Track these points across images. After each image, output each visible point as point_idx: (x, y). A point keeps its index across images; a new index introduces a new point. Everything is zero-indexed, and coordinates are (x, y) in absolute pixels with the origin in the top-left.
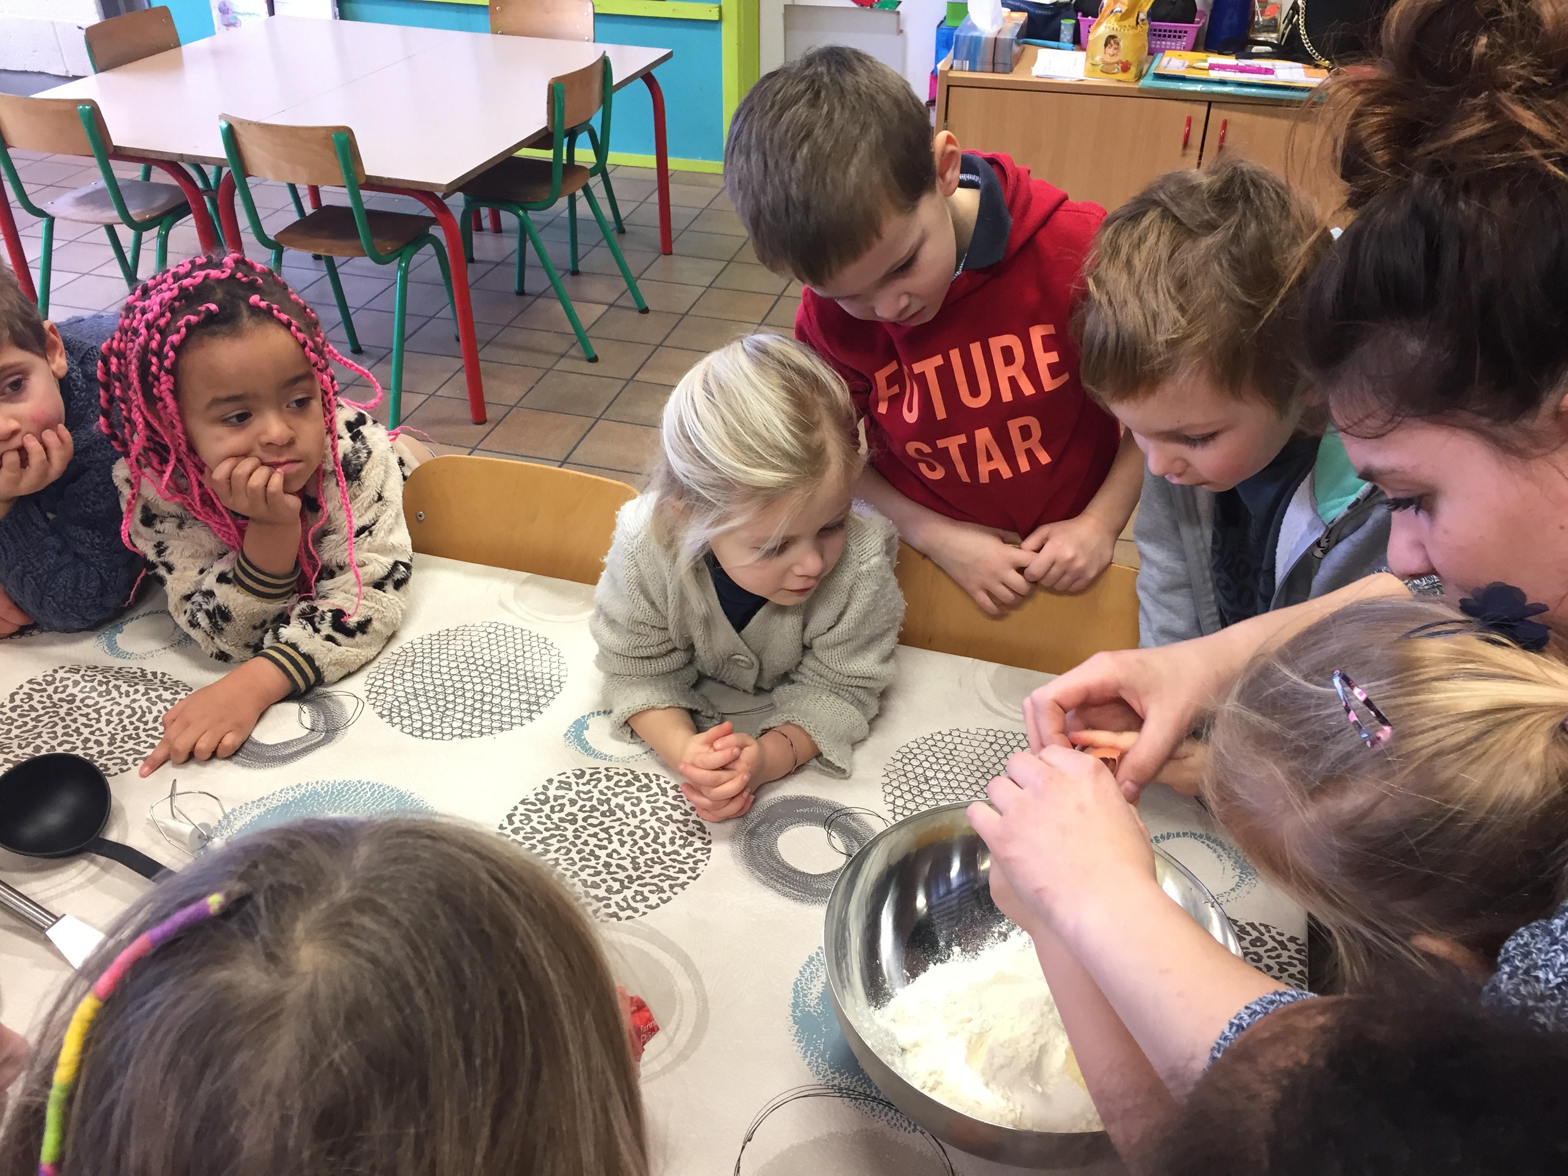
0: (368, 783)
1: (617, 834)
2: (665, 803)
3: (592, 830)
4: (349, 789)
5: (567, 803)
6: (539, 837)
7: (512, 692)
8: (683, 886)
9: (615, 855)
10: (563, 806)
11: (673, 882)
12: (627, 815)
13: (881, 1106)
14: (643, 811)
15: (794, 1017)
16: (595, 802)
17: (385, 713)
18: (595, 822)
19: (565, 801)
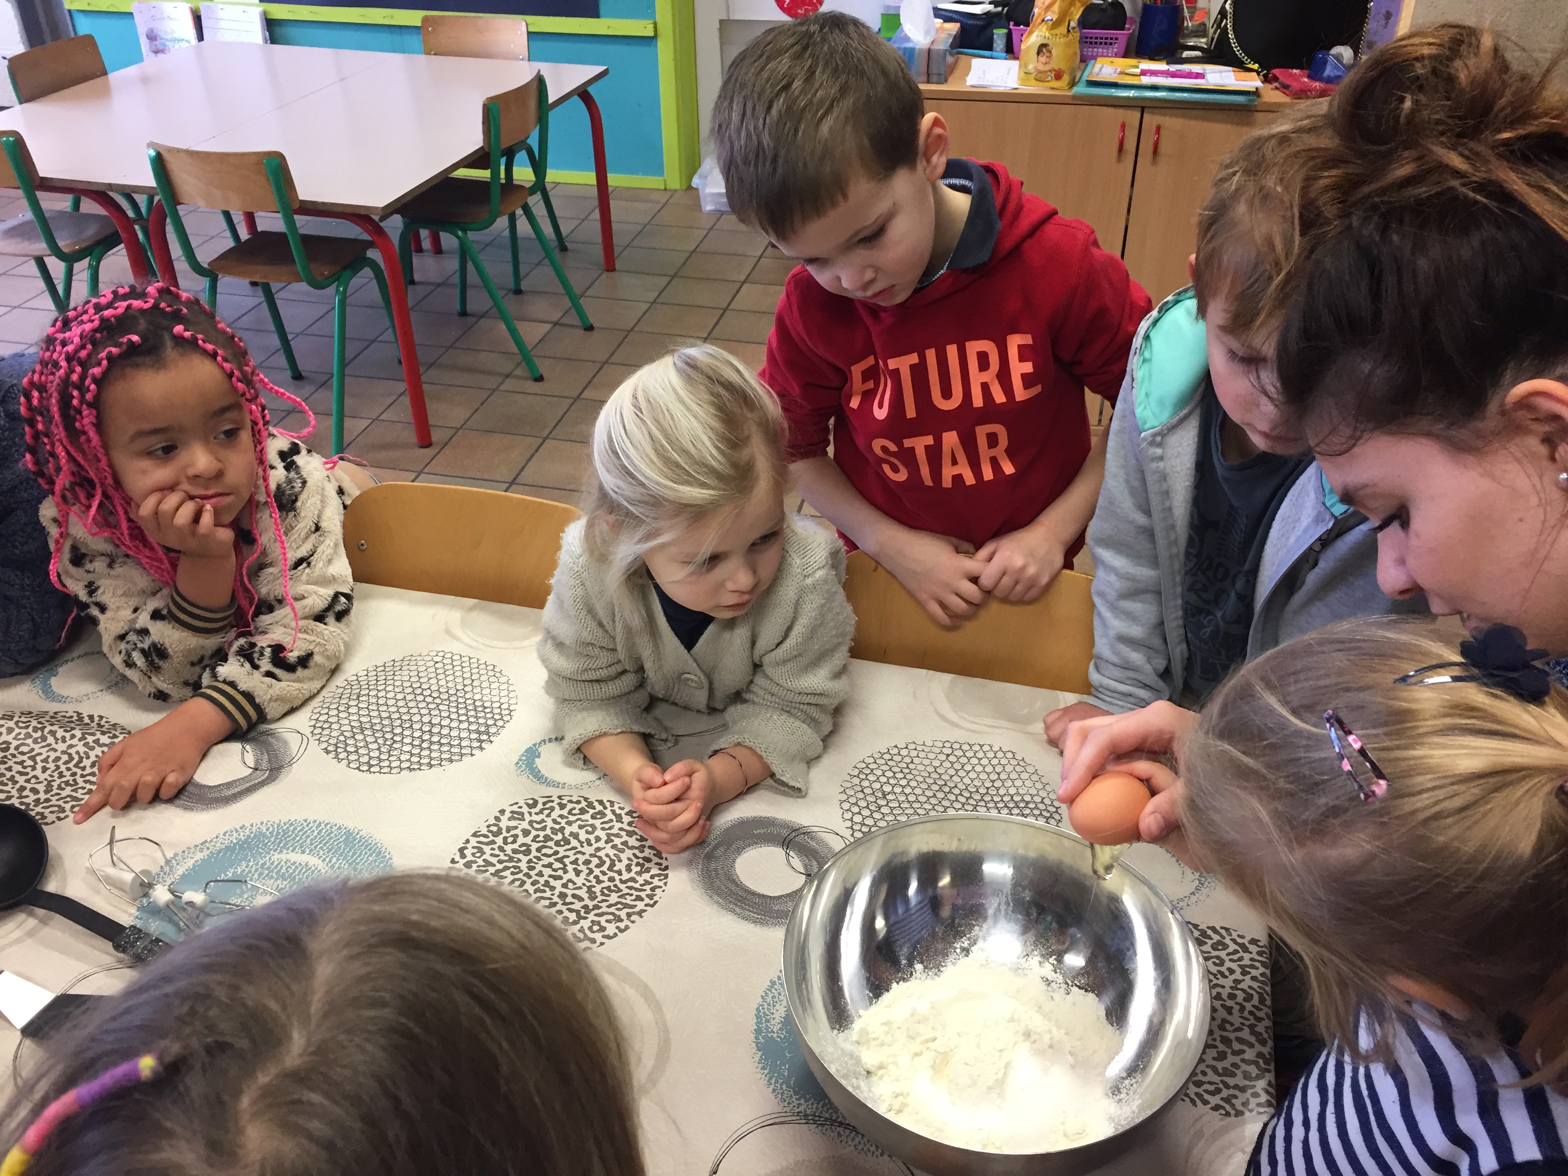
0: (315, 821)
1: (571, 863)
2: (621, 829)
3: (546, 861)
4: (295, 829)
5: (520, 834)
6: (492, 870)
7: (461, 722)
8: (640, 913)
9: (570, 885)
10: (516, 836)
11: (630, 910)
12: (581, 843)
13: (848, 1131)
14: (598, 839)
15: (757, 1044)
16: (548, 832)
17: (331, 748)
18: (550, 852)
19: (518, 832)
